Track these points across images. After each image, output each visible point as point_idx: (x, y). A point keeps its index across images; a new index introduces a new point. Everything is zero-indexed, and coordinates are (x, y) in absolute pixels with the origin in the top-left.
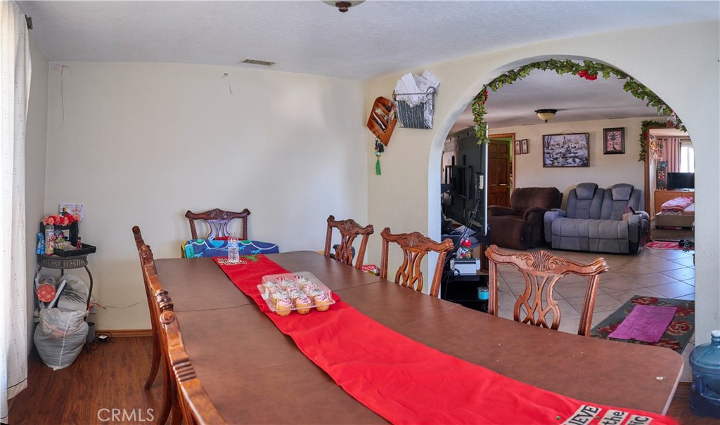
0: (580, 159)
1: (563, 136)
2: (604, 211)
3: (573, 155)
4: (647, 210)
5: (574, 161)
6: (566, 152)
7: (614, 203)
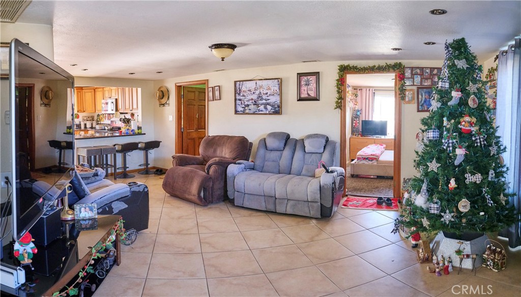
0: (272, 106)
1: (255, 81)
2: (296, 165)
3: (264, 101)
4: (343, 165)
5: (266, 108)
6: (258, 98)
7: (307, 156)
